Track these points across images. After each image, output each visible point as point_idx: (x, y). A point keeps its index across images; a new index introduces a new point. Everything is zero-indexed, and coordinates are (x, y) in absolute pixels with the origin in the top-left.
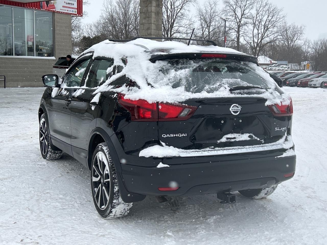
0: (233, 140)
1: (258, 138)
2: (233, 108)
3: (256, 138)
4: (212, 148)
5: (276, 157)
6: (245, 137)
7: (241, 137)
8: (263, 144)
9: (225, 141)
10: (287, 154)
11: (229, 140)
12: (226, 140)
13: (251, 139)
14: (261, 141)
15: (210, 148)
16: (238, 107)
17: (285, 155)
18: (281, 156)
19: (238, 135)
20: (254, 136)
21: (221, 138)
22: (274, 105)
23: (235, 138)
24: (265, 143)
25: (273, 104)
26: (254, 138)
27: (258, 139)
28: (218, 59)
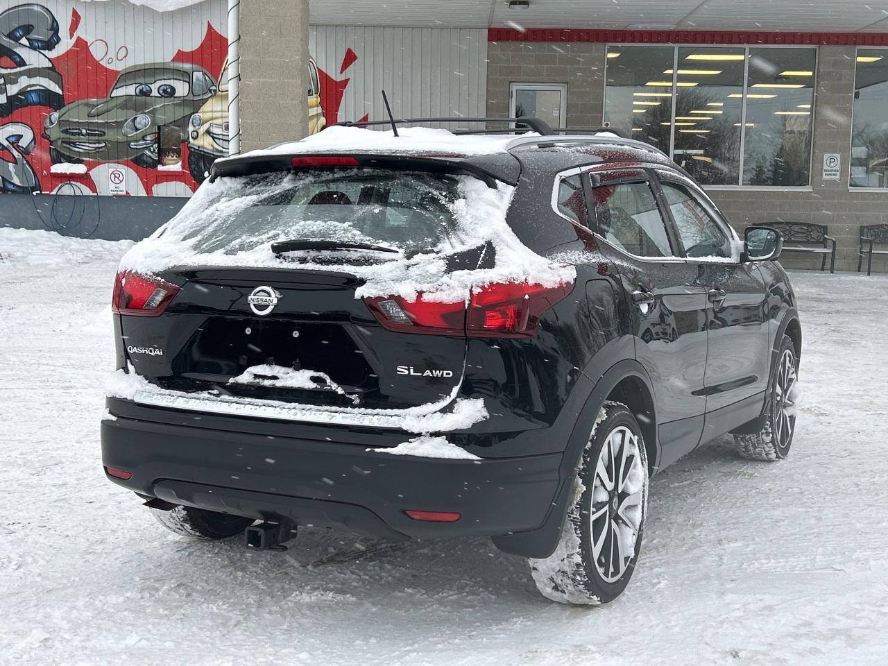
0: (267, 383)
1: (340, 388)
2: (256, 297)
3: (334, 386)
4: (214, 395)
5: (368, 450)
6: (301, 379)
7: (291, 378)
8: (354, 407)
9: (246, 382)
10: (411, 448)
11: (261, 380)
12: (252, 380)
13: (319, 387)
14: (347, 396)
15: (209, 393)
16: (269, 295)
17: (402, 449)
18: (389, 450)
19: (283, 369)
20: (328, 380)
21: (241, 372)
22: (386, 297)
23: (275, 378)
24: (359, 406)
25: (383, 296)
26: (329, 386)
27: (340, 391)
28: (365, 170)
